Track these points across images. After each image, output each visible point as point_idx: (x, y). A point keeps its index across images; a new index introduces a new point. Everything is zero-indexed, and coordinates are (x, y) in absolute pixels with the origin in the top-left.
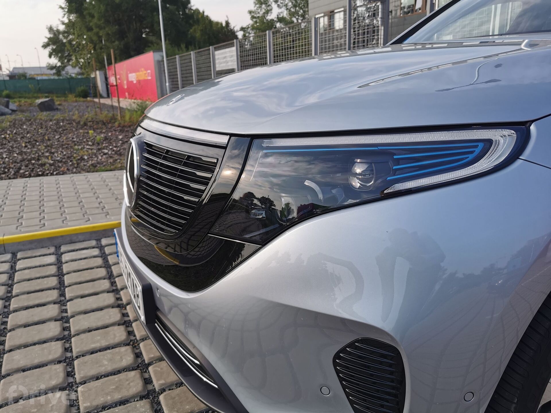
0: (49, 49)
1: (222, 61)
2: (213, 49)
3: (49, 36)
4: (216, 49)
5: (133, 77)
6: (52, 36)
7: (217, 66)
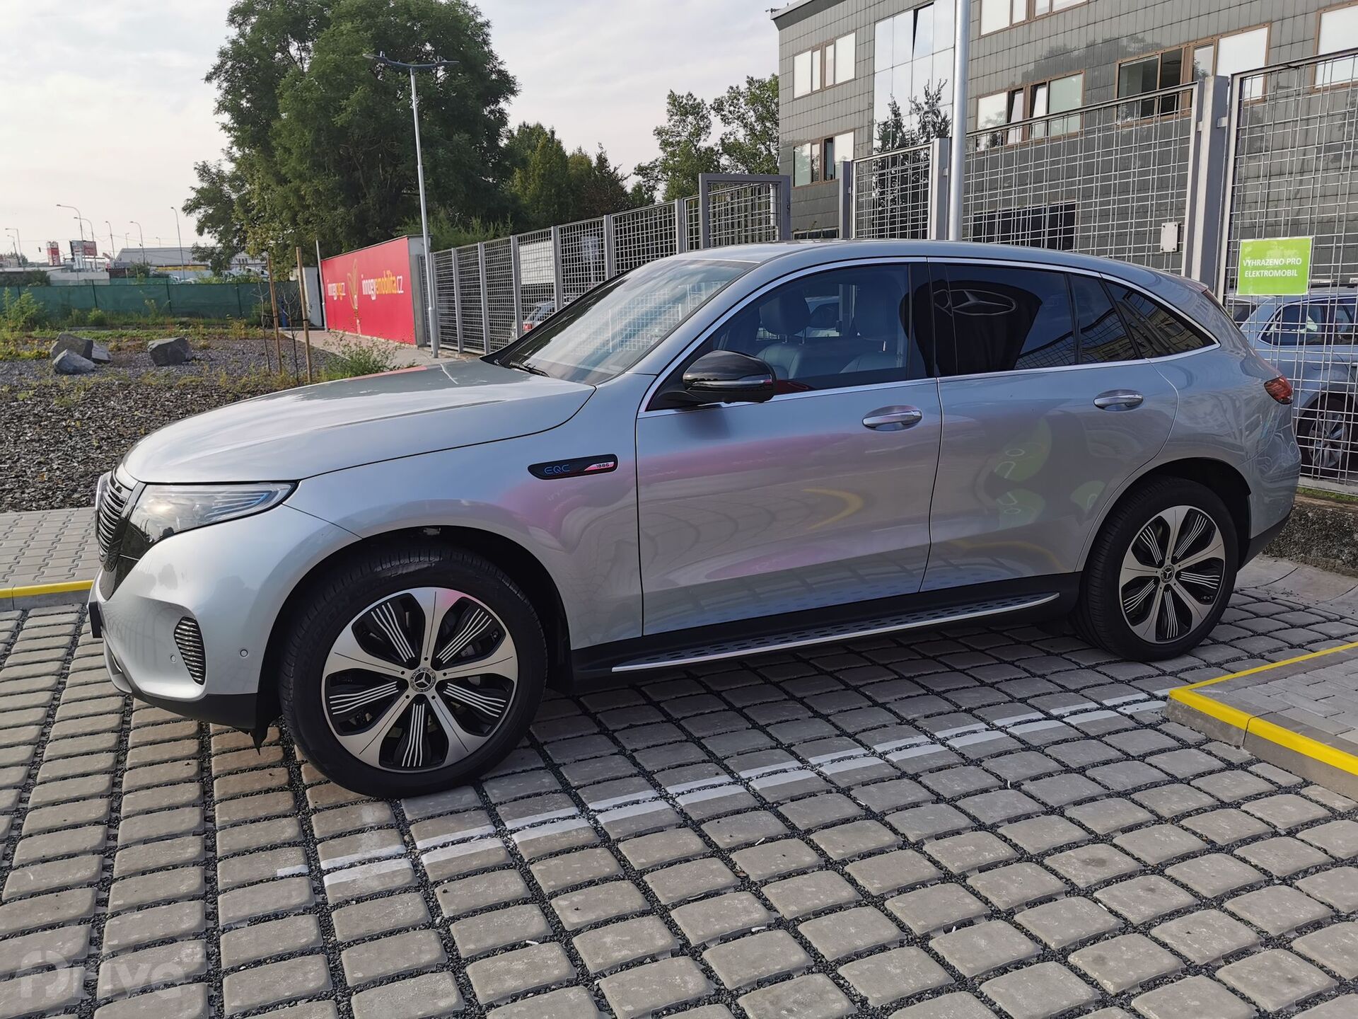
0: (199, 214)
1: (531, 266)
2: (516, 240)
3: (199, 185)
4: (522, 241)
5: (370, 287)
6: (205, 185)
7: (523, 275)
